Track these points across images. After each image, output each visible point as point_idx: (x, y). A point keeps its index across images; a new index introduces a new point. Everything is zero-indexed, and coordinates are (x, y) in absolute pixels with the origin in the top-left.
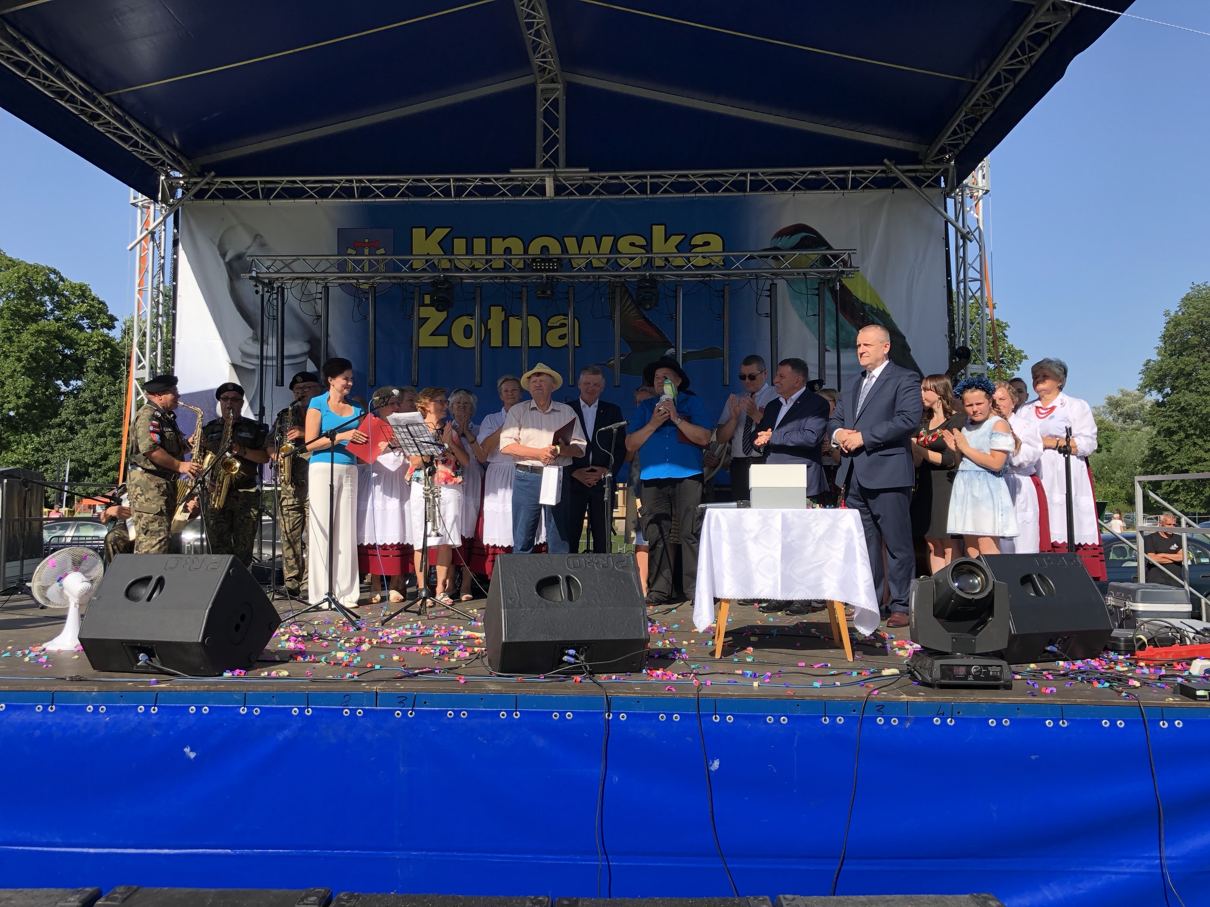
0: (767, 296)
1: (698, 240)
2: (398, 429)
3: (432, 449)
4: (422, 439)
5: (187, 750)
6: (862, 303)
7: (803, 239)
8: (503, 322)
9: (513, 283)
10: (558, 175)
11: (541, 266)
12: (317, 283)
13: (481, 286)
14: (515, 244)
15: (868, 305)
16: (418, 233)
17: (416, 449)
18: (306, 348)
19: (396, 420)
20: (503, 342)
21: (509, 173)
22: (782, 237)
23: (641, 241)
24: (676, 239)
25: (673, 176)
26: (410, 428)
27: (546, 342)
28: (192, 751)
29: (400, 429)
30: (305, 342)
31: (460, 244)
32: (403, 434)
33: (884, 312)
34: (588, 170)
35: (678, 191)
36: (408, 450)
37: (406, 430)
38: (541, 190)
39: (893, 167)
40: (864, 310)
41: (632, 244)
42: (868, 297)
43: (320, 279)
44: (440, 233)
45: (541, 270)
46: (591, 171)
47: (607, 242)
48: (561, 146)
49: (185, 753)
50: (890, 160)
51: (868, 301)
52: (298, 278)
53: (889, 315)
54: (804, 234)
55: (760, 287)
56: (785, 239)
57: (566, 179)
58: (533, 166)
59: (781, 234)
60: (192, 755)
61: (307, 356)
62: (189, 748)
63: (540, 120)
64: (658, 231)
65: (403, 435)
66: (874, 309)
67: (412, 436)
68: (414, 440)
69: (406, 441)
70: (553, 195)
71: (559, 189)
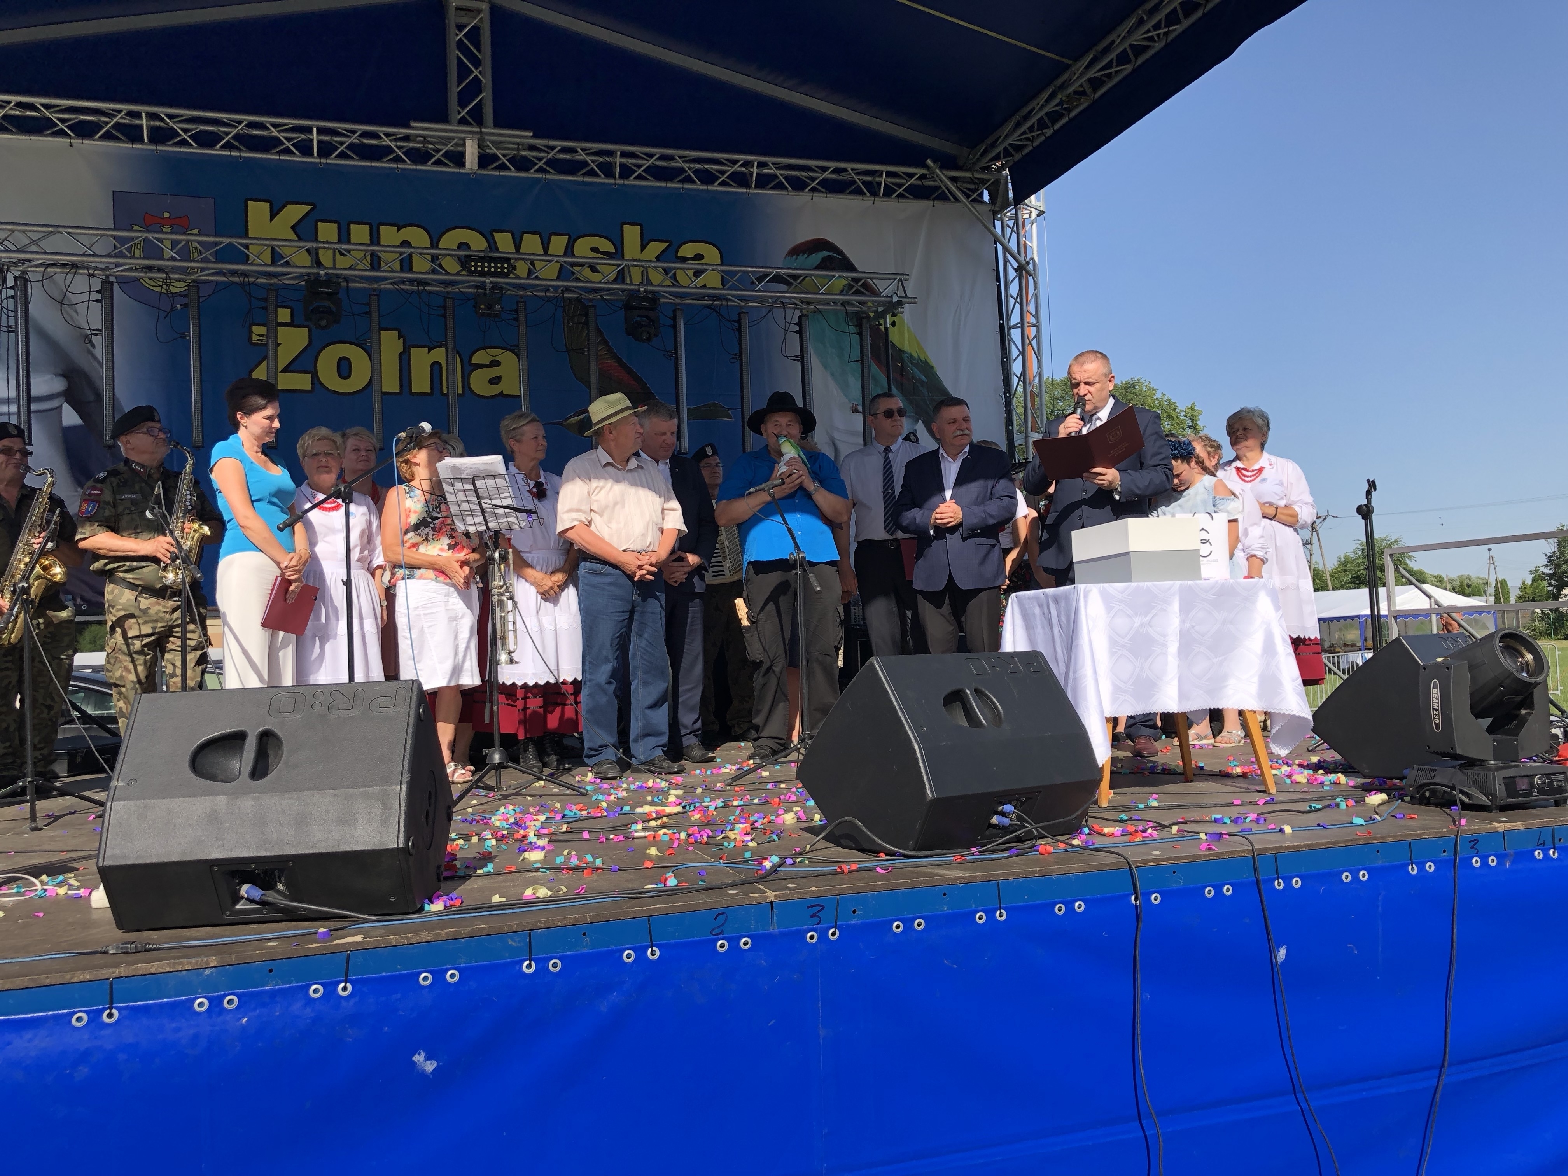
0: (796, 332)
1: (688, 250)
2: (453, 485)
3: (510, 519)
4: (497, 502)
5: (419, 1058)
6: (900, 350)
7: (824, 259)
8: (400, 355)
9: (430, 292)
10: (487, 137)
11: (483, 267)
12: (90, 275)
13: (378, 293)
14: (418, 236)
15: (907, 353)
16: (258, 211)
17: (480, 519)
18: (58, 385)
19: (454, 469)
20: (401, 387)
21: (408, 126)
22: (798, 255)
23: (606, 246)
24: (655, 248)
25: (651, 156)
26: (479, 483)
27: (470, 389)
28: (428, 1058)
29: (458, 485)
30: (57, 375)
31: (328, 231)
32: (461, 494)
33: (926, 363)
34: (531, 134)
35: (658, 178)
36: (464, 521)
37: (469, 487)
38: (458, 158)
39: (938, 171)
40: (902, 361)
41: (594, 249)
42: (906, 342)
43: (95, 269)
44: (295, 212)
45: (482, 274)
46: (535, 136)
47: (558, 243)
48: (486, 95)
49: (414, 1063)
50: (934, 162)
51: (907, 347)
52: (54, 265)
53: (932, 367)
54: (826, 253)
55: (788, 320)
56: (801, 258)
57: (496, 144)
58: (445, 120)
59: (796, 251)
60: (430, 1067)
61: (62, 399)
62: (423, 1054)
63: (454, 53)
64: (632, 234)
65: (461, 496)
66: (914, 359)
67: (478, 497)
68: (480, 504)
69: (465, 506)
70: (476, 167)
71: (485, 160)
